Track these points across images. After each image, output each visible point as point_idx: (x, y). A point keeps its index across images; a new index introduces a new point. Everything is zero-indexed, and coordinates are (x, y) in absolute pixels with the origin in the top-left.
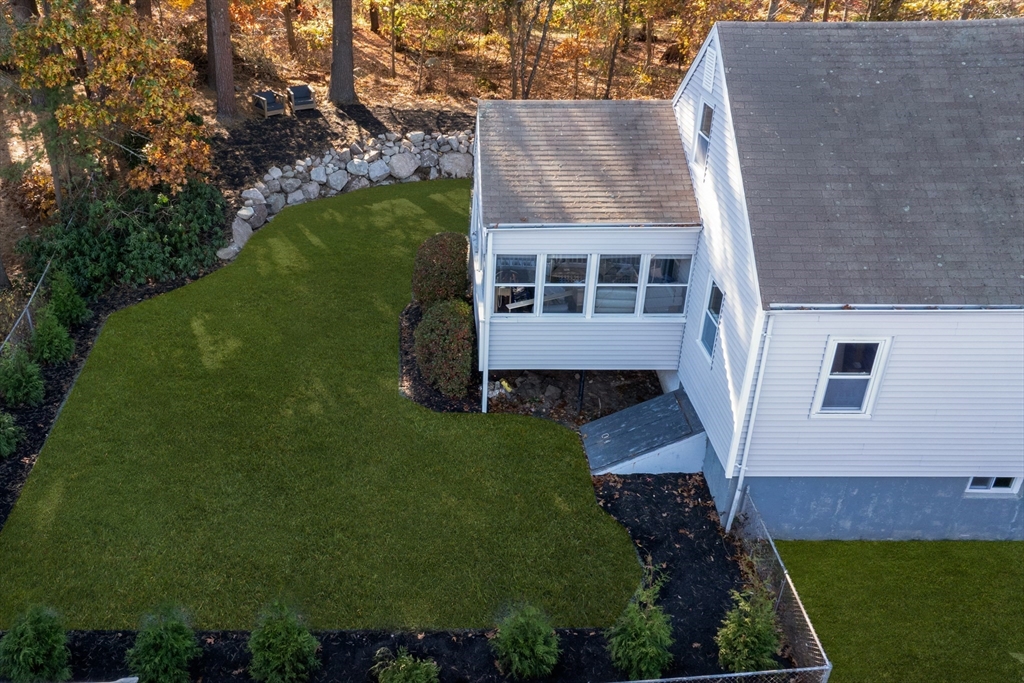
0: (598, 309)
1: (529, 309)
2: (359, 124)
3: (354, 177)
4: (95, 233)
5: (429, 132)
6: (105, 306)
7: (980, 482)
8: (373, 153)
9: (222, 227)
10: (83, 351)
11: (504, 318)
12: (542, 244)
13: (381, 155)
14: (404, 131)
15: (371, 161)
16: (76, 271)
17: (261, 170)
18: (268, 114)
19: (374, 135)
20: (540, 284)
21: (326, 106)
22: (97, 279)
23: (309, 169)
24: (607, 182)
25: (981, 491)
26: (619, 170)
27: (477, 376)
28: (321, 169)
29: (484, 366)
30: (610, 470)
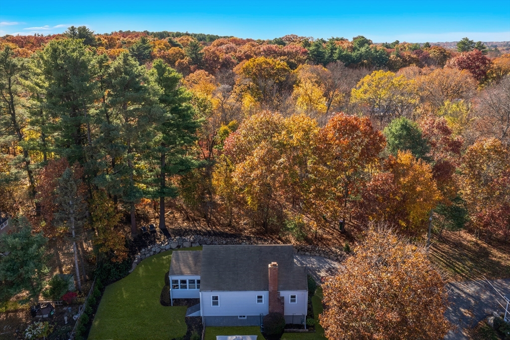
0: (189, 288)
1: (178, 288)
2: (164, 235)
3: (162, 249)
4: (104, 269)
5: (181, 237)
6: (106, 284)
7: (240, 317)
8: (167, 243)
9: (130, 266)
10: (102, 294)
11: (174, 290)
12: (179, 278)
13: (168, 244)
14: (175, 237)
15: (166, 245)
16: (101, 277)
17: (140, 250)
18: (144, 233)
19: (168, 238)
20: (179, 284)
21: (158, 229)
22: (104, 279)
23: (151, 248)
24: (190, 268)
25: (241, 318)
26: (192, 265)
27: (170, 299)
28: (154, 248)
29: (171, 298)
30: (189, 316)
